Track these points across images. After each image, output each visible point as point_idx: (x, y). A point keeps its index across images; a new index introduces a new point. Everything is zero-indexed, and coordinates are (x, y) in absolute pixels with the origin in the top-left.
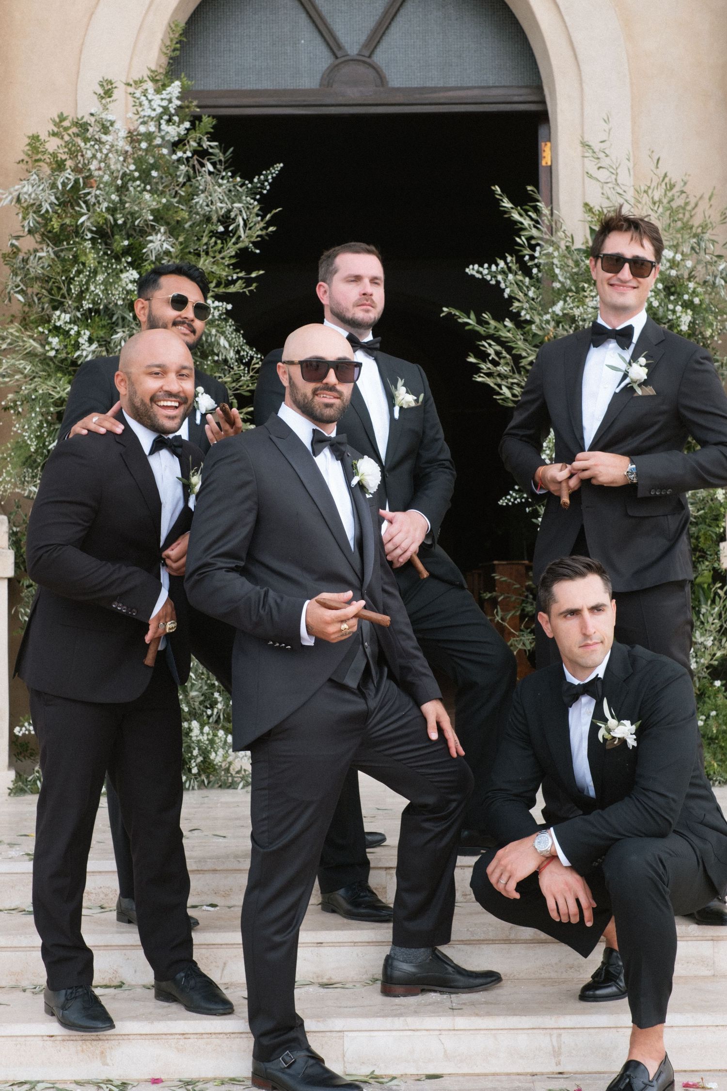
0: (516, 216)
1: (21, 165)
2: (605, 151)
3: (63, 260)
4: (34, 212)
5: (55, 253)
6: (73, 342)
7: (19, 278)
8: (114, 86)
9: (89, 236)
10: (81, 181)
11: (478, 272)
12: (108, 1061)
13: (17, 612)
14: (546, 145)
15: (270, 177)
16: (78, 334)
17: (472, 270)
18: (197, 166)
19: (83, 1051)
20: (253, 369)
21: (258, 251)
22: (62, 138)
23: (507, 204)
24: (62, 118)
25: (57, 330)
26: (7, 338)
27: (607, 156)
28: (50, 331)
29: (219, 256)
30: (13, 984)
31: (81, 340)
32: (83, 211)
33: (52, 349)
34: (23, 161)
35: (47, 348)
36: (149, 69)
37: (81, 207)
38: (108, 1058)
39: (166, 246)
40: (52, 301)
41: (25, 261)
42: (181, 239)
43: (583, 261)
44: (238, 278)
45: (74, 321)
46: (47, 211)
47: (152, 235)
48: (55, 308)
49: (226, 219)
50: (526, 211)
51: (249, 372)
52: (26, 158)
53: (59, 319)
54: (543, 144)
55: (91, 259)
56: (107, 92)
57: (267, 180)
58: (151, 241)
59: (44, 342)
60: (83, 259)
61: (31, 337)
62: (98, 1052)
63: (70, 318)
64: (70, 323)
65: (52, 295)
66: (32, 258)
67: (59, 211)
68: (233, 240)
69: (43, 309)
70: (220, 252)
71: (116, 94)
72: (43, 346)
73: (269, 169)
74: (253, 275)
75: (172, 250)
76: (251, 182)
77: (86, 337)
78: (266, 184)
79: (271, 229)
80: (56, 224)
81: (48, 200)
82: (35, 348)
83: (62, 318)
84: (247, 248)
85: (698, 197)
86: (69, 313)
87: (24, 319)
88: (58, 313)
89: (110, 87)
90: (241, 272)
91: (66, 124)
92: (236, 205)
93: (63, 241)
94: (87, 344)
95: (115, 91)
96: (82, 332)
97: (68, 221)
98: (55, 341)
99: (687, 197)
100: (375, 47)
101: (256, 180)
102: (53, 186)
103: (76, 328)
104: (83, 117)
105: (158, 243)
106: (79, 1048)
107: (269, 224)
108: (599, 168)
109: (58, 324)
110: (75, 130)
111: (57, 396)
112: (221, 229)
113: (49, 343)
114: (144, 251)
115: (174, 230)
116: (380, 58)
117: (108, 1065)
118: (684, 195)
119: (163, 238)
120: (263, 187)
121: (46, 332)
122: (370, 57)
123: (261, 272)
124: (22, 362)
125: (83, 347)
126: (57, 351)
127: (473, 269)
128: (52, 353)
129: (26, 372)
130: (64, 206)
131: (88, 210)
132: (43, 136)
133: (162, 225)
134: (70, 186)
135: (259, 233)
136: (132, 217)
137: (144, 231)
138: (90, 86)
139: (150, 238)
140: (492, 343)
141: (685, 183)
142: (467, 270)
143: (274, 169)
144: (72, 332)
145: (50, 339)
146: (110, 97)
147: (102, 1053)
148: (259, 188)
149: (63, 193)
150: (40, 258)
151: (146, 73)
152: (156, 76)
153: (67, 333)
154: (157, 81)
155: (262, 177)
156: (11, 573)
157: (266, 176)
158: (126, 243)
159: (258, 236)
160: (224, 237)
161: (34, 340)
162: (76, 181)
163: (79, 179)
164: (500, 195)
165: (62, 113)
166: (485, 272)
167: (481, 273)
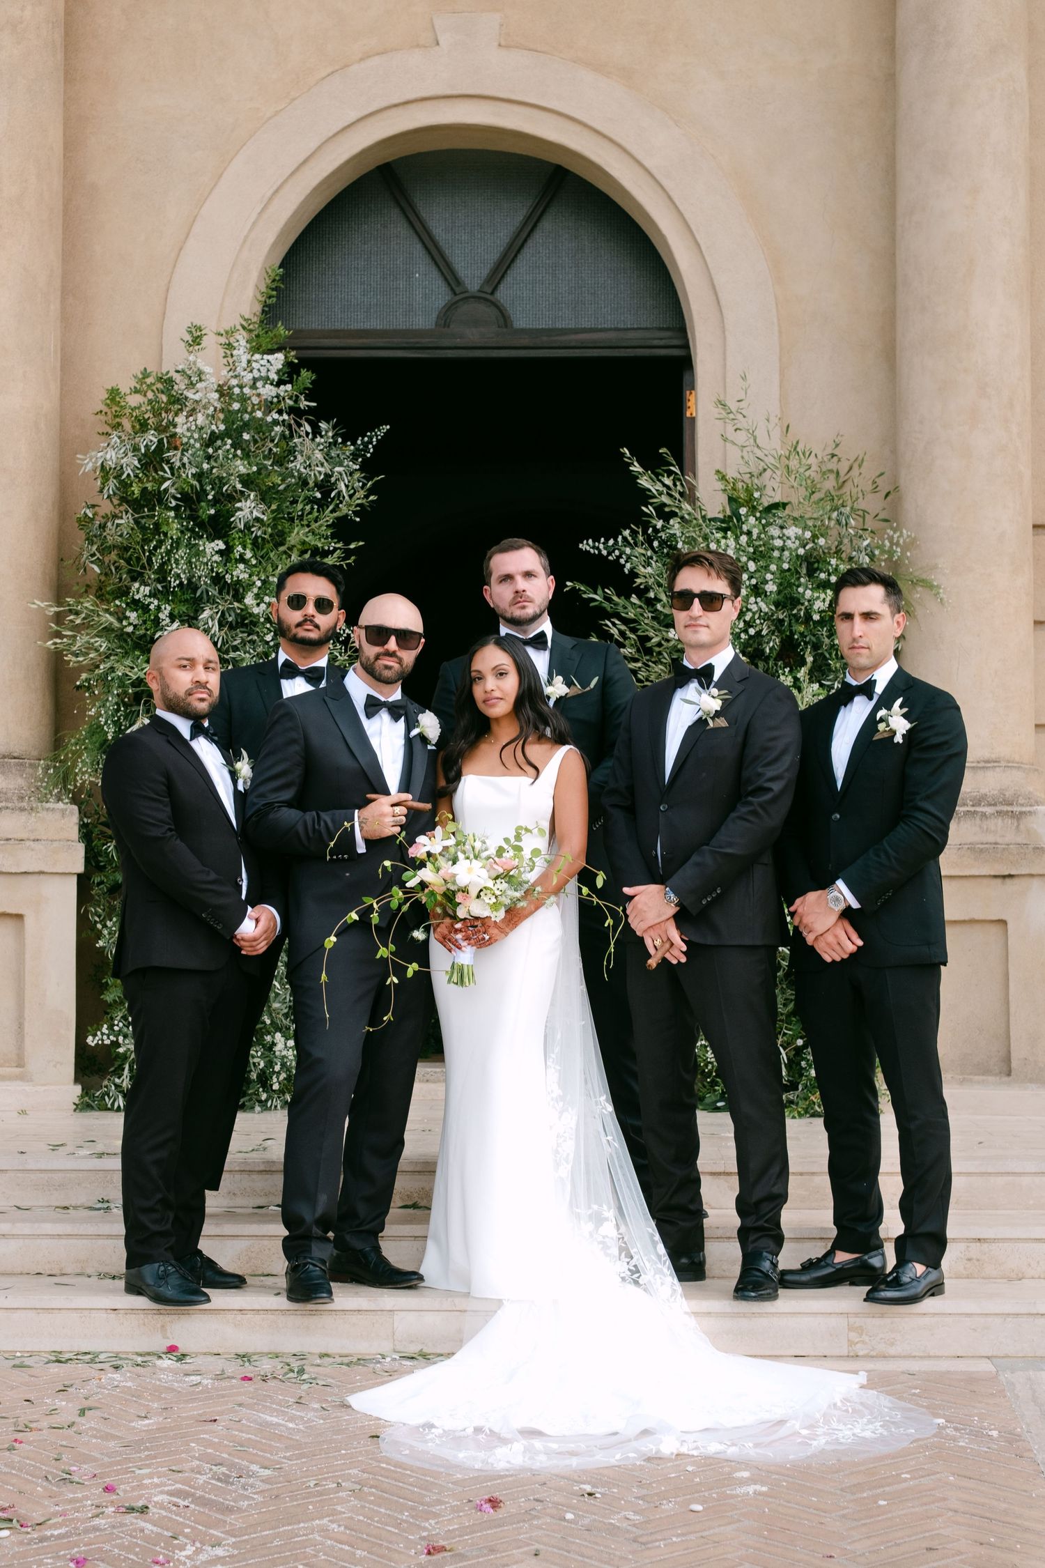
0: (644, 482)
1: (99, 416)
2: (743, 411)
3: (143, 529)
4: (115, 478)
5: (136, 522)
6: (152, 618)
7: (95, 547)
8: (203, 332)
9: (174, 503)
10: (165, 441)
11: (594, 547)
12: (169, 1334)
13: (87, 911)
14: (691, 393)
15: (374, 440)
16: (159, 609)
17: (586, 546)
18: (294, 426)
19: (144, 1324)
20: (351, 648)
21: (358, 519)
22: (145, 396)
23: (636, 468)
24: (146, 374)
25: (136, 604)
26: (82, 612)
27: (744, 417)
28: (127, 604)
29: (314, 526)
30: (79, 1271)
31: (161, 616)
32: (166, 475)
33: (130, 624)
34: (101, 412)
35: (125, 623)
36: (242, 317)
37: (165, 472)
38: (168, 1331)
39: (255, 514)
40: (129, 572)
41: (103, 527)
42: (274, 507)
43: (713, 534)
44: (335, 549)
45: (153, 595)
46: (129, 475)
47: (241, 501)
48: (134, 579)
49: (326, 486)
50: (657, 475)
51: (346, 651)
52: (105, 409)
53: (138, 592)
54: (688, 392)
55: (174, 529)
56: (196, 339)
57: (371, 443)
58: (240, 509)
59: (121, 617)
60: (164, 529)
61: (107, 611)
62: (159, 1325)
63: (150, 591)
64: (150, 596)
65: (130, 565)
66: (109, 524)
67: (140, 475)
68: (331, 508)
69: (121, 579)
70: (316, 521)
71: (205, 341)
72: (120, 620)
73: (374, 431)
74: (352, 546)
75: (262, 517)
76: (354, 443)
77: (167, 612)
78: (370, 446)
79: (372, 498)
80: (136, 489)
81: (131, 463)
82: (111, 624)
83: (141, 591)
84: (347, 515)
85: (852, 460)
86: (149, 585)
87: (100, 589)
88: (137, 585)
89: (199, 333)
90: (338, 542)
91: (149, 381)
92: (337, 469)
93: (144, 506)
94: (168, 620)
95: (205, 338)
96: (163, 607)
97: (149, 486)
98: (133, 616)
99: (839, 460)
100: (499, 282)
101: (359, 442)
102: (136, 449)
103: (156, 602)
104: (168, 373)
105: (247, 511)
106: (141, 1322)
107: (370, 492)
108: (736, 430)
109: (137, 597)
110: (160, 386)
111: (135, 677)
112: (318, 495)
113: (127, 618)
114: (232, 519)
115: (265, 496)
116: (504, 295)
117: (168, 1338)
118: (835, 458)
119: (253, 505)
120: (366, 450)
121: (124, 605)
122: (492, 293)
123: (361, 543)
124: (97, 639)
125: (164, 623)
126: (135, 626)
127: (588, 544)
128: (130, 629)
129: (102, 650)
130: (146, 468)
131: (173, 474)
132: (124, 389)
133: (252, 491)
134: (153, 448)
135: (359, 501)
136: (220, 481)
137: (232, 497)
138: (176, 332)
139: (238, 505)
140: (617, 622)
141: (837, 445)
142: (581, 546)
143: (380, 431)
144: (152, 607)
145: (128, 614)
146: (199, 344)
147: (163, 1326)
148: (362, 450)
149: (145, 455)
150: (118, 525)
151: (238, 322)
152: (249, 325)
153: (146, 609)
154: (251, 331)
155: (366, 439)
156: (80, 868)
157: (370, 438)
158: (212, 512)
159: (358, 505)
160: (322, 504)
161: (111, 614)
162: (160, 441)
163: (163, 439)
164: (629, 458)
165: (145, 369)
166: (601, 546)
167: (598, 548)
